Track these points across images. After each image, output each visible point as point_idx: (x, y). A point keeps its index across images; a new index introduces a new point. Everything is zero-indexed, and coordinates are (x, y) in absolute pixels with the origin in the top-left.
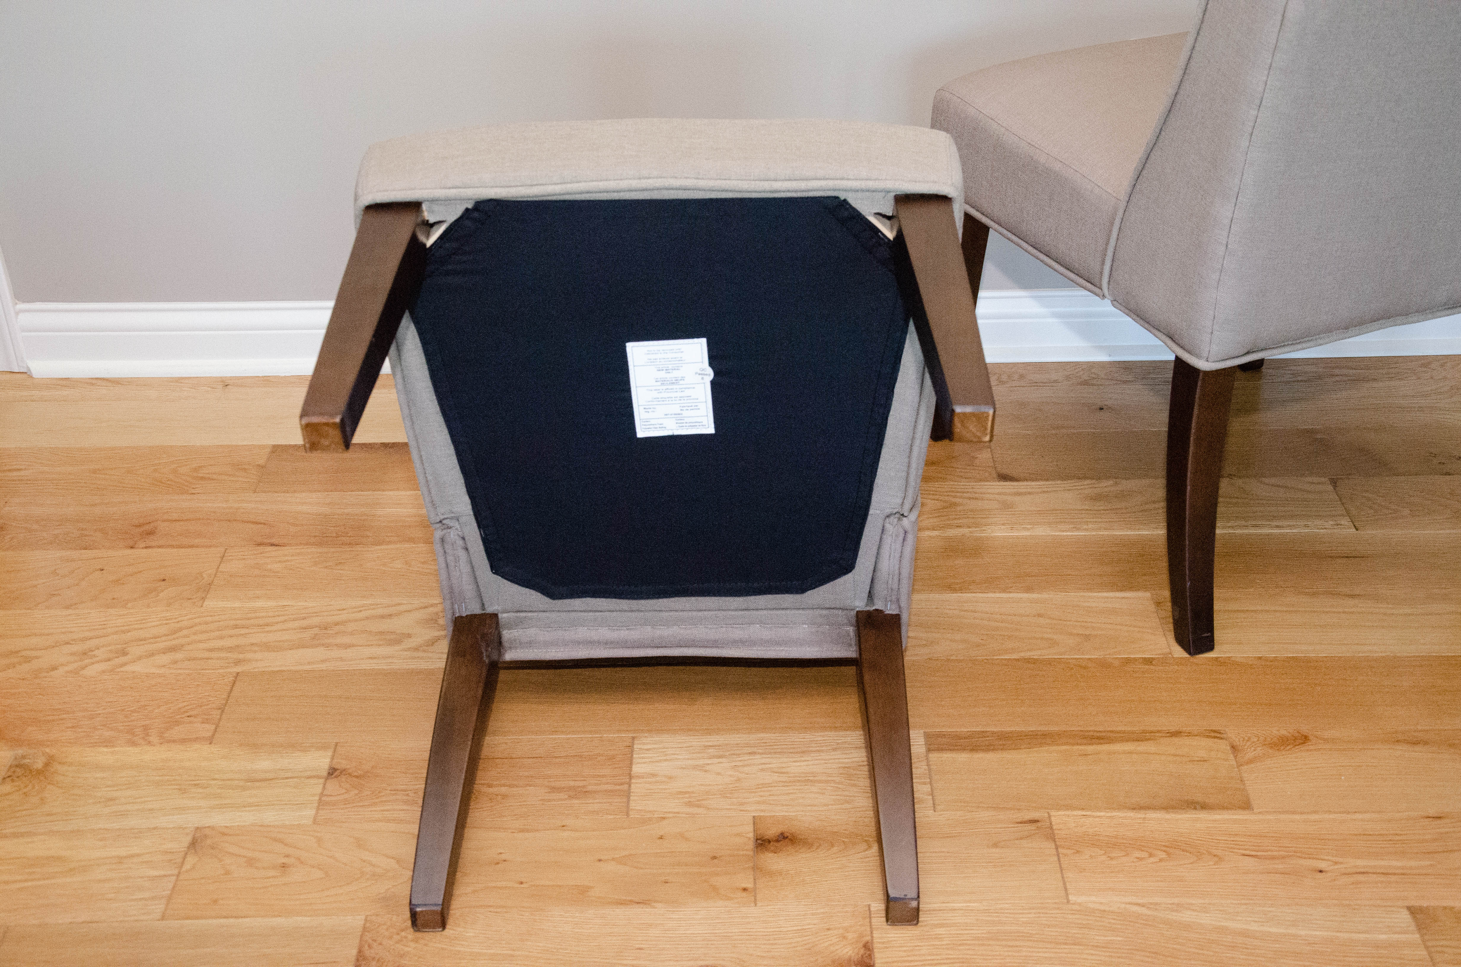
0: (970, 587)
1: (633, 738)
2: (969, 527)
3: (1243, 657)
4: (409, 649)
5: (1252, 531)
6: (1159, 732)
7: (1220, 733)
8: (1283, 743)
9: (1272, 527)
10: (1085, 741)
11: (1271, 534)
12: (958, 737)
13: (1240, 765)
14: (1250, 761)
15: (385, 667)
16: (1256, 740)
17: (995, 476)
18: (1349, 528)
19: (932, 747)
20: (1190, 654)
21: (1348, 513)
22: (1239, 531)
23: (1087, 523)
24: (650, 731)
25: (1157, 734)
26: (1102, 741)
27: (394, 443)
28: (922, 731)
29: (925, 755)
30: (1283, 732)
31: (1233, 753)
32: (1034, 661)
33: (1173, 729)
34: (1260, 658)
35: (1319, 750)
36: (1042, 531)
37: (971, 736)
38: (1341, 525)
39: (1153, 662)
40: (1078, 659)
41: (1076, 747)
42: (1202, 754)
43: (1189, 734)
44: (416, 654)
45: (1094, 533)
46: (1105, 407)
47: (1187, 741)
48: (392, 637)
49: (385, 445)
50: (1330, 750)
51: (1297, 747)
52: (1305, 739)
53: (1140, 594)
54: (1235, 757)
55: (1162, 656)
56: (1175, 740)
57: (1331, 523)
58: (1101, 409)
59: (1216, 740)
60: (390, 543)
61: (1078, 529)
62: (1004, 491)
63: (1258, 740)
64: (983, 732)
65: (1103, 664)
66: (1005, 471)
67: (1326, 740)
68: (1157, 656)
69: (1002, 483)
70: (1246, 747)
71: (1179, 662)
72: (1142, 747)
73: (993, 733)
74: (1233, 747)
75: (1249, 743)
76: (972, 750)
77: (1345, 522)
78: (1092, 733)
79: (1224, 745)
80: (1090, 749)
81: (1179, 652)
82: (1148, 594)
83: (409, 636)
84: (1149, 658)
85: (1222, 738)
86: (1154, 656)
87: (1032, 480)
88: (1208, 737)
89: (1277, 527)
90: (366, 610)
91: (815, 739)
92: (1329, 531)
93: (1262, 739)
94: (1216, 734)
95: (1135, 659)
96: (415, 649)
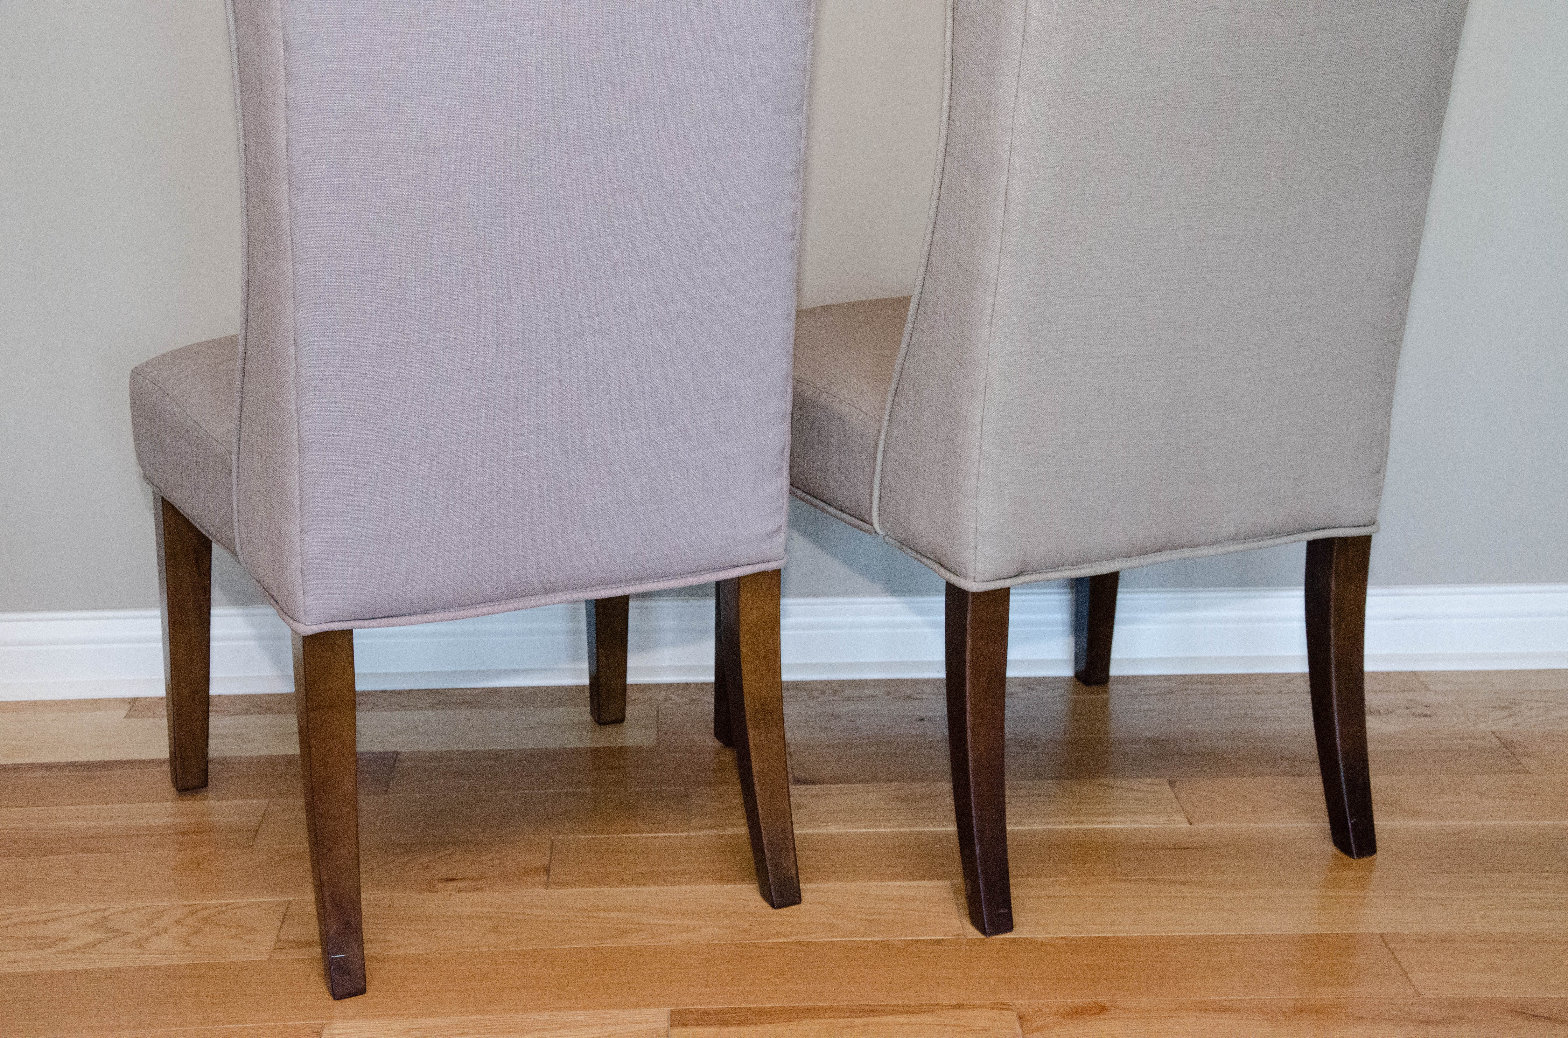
1: (324, 1025)
3: (1045, 939)
4: (63, 952)
6: (939, 1005)
7: (1008, 1005)
8: (1078, 1013)
9: (1098, 823)
10: (853, 1014)
11: (1097, 829)
12: (706, 1013)
13: (1025, 1033)
14: (1039, 1029)
15: (29, 970)
16: (1047, 1010)
18: (1183, 823)
19: (676, 1023)
20: (984, 932)
21: (1184, 811)
23: (889, 820)
24: (344, 1017)
25: (936, 1007)
26: (872, 1014)
28: (665, 1009)
29: (665, 1030)
30: (1079, 1003)
31: (1020, 1022)
32: (807, 944)
33: (954, 1002)
34: (1064, 938)
35: (1117, 1018)
36: (836, 829)
37: (721, 1012)
38: (1174, 820)
39: (943, 943)
40: (858, 941)
41: (841, 1020)
42: (985, 1024)
43: (973, 1007)
44: (72, 956)
45: (896, 830)
47: (970, 1012)
48: (45, 941)
49: (73, 765)
50: (1129, 1018)
51: (1092, 1016)
52: (1102, 1009)
53: (940, 883)
54: (1021, 1026)
55: (954, 937)
56: (957, 1012)
57: (1164, 818)
59: (1002, 1011)
60: (58, 854)
61: (877, 826)
62: (798, 793)
63: (1050, 1011)
64: (737, 1008)
65: (885, 946)
66: (803, 776)
67: (1126, 1010)
68: (948, 938)
69: (797, 786)
70: (1036, 1017)
71: (973, 942)
72: (919, 1019)
74: (1020, 1017)
75: (1038, 1014)
76: (721, 1025)
77: (1180, 817)
78: (862, 1007)
79: (1011, 1017)
80: (859, 1021)
81: (973, 933)
82: (948, 883)
83: (66, 939)
84: (940, 940)
85: (1009, 1010)
86: (945, 937)
87: (832, 784)
88: (994, 1008)
89: (1103, 822)
90: (17, 917)
91: (538, 1020)
92: (1159, 826)
93: (1054, 1009)
94: (1003, 1006)
95: (923, 941)
96: (73, 951)
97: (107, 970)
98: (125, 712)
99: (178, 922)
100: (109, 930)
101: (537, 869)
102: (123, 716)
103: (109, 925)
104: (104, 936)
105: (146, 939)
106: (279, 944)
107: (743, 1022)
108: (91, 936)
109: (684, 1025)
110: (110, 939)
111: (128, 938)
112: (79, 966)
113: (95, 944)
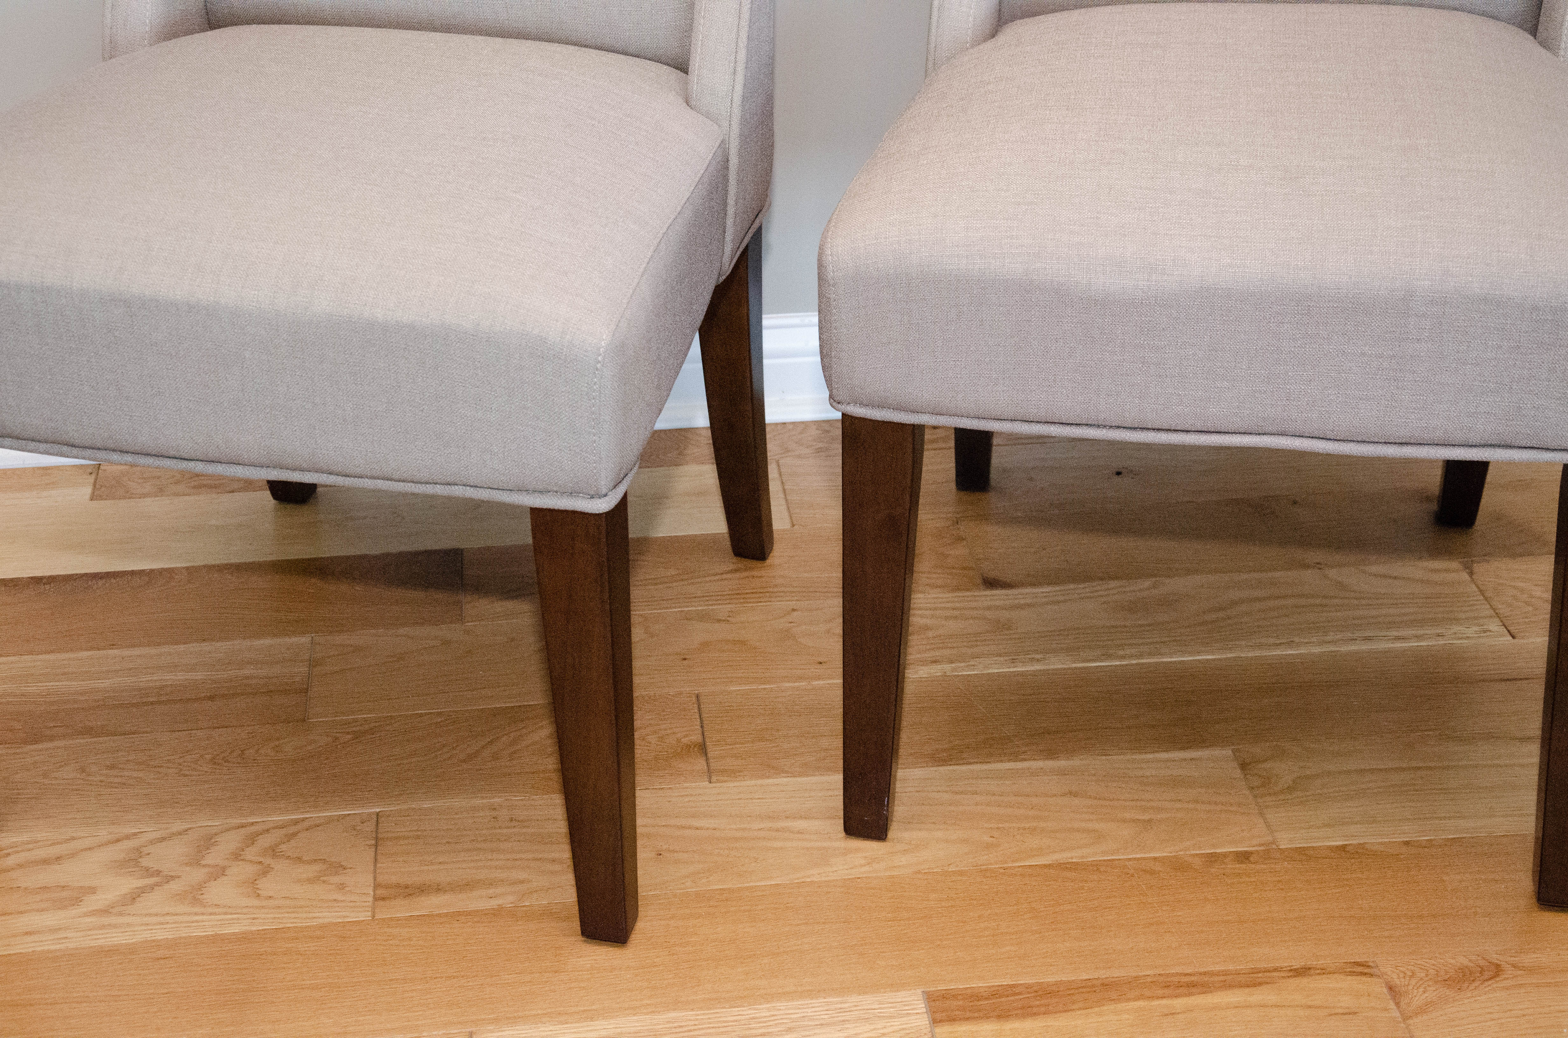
0: (965, 755)
2: (952, 662)
3: (1381, 843)
4: (93, 913)
5: (1365, 647)
6: (1276, 970)
7: (1368, 966)
8: (1465, 978)
10: (1167, 991)
12: (974, 996)
13: (1406, 1018)
14: (1422, 1010)
15: (52, 947)
16: (1423, 975)
17: (979, 581)
18: (1502, 636)
19: (938, 1016)
21: (1497, 613)
22: (1344, 649)
23: (1121, 646)
24: (496, 1021)
25: (1275, 974)
26: (1194, 990)
27: (50, 577)
28: (919, 991)
29: (929, 1029)
30: (1463, 961)
31: (1394, 998)
32: (1074, 867)
33: (1296, 964)
34: (1407, 843)
35: (1521, 986)
36: (1057, 663)
37: (996, 993)
38: (1490, 631)
39: (1251, 859)
40: (1138, 859)
41: (1156, 1003)
42: (1346, 1002)
43: (1324, 971)
44: (106, 920)
45: (1134, 662)
46: (1123, 471)
47: (1321, 982)
48: (65, 894)
49: (37, 581)
50: (1538, 986)
51: (1487, 983)
52: (1497, 970)
53: (1217, 752)
54: (1397, 1004)
55: (1262, 848)
56: (1304, 981)
57: (1476, 628)
58: (1119, 473)
59: (1364, 979)
60: (52, 738)
61: (1109, 657)
62: (993, 603)
63: (1427, 975)
64: (1014, 986)
65: (1178, 866)
66: (992, 574)
67: (1527, 971)
68: (1254, 849)
69: (988, 592)
70: (1410, 987)
72: (1257, 996)
73: (1028, 986)
74: (1390, 988)
75: (1413, 982)
76: (999, 1017)
77: (1495, 626)
78: (1176, 979)
79: (1378, 987)
80: (1179, 1003)
82: (1228, 752)
83: (93, 890)
84: (1246, 852)
85: (1372, 975)
86: (1251, 849)
87: (1033, 585)
88: (1352, 973)
89: (1398, 638)
90: (18, 852)
91: (757, 1015)
92: (1473, 642)
93: (1432, 972)
94: (1363, 969)
95: (1225, 855)
96: (105, 912)
97: (157, 944)
98: (88, 490)
99: (237, 856)
100: (148, 872)
101: (688, 747)
102: (88, 497)
103: (145, 862)
104: (141, 883)
105: (200, 887)
106: (380, 892)
107: (1027, 1012)
108: (128, 884)
109: (952, 1020)
110: (152, 887)
111: (174, 886)
112: (117, 938)
113: (134, 897)
